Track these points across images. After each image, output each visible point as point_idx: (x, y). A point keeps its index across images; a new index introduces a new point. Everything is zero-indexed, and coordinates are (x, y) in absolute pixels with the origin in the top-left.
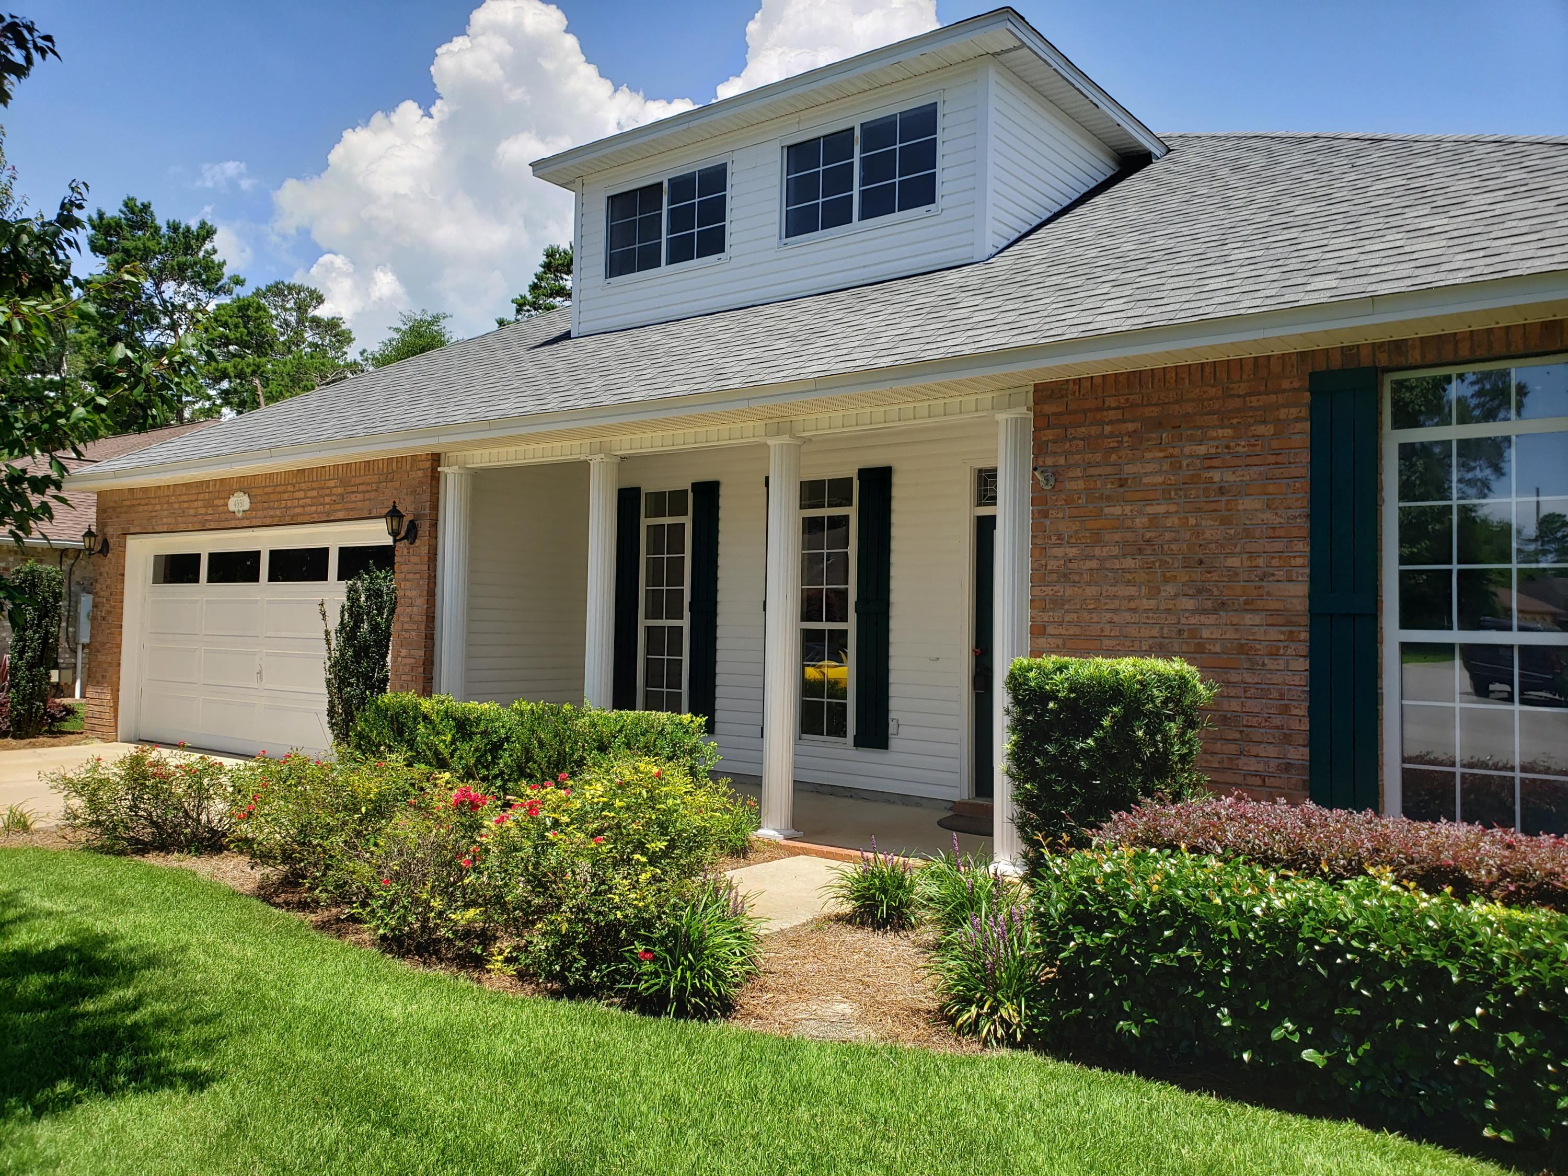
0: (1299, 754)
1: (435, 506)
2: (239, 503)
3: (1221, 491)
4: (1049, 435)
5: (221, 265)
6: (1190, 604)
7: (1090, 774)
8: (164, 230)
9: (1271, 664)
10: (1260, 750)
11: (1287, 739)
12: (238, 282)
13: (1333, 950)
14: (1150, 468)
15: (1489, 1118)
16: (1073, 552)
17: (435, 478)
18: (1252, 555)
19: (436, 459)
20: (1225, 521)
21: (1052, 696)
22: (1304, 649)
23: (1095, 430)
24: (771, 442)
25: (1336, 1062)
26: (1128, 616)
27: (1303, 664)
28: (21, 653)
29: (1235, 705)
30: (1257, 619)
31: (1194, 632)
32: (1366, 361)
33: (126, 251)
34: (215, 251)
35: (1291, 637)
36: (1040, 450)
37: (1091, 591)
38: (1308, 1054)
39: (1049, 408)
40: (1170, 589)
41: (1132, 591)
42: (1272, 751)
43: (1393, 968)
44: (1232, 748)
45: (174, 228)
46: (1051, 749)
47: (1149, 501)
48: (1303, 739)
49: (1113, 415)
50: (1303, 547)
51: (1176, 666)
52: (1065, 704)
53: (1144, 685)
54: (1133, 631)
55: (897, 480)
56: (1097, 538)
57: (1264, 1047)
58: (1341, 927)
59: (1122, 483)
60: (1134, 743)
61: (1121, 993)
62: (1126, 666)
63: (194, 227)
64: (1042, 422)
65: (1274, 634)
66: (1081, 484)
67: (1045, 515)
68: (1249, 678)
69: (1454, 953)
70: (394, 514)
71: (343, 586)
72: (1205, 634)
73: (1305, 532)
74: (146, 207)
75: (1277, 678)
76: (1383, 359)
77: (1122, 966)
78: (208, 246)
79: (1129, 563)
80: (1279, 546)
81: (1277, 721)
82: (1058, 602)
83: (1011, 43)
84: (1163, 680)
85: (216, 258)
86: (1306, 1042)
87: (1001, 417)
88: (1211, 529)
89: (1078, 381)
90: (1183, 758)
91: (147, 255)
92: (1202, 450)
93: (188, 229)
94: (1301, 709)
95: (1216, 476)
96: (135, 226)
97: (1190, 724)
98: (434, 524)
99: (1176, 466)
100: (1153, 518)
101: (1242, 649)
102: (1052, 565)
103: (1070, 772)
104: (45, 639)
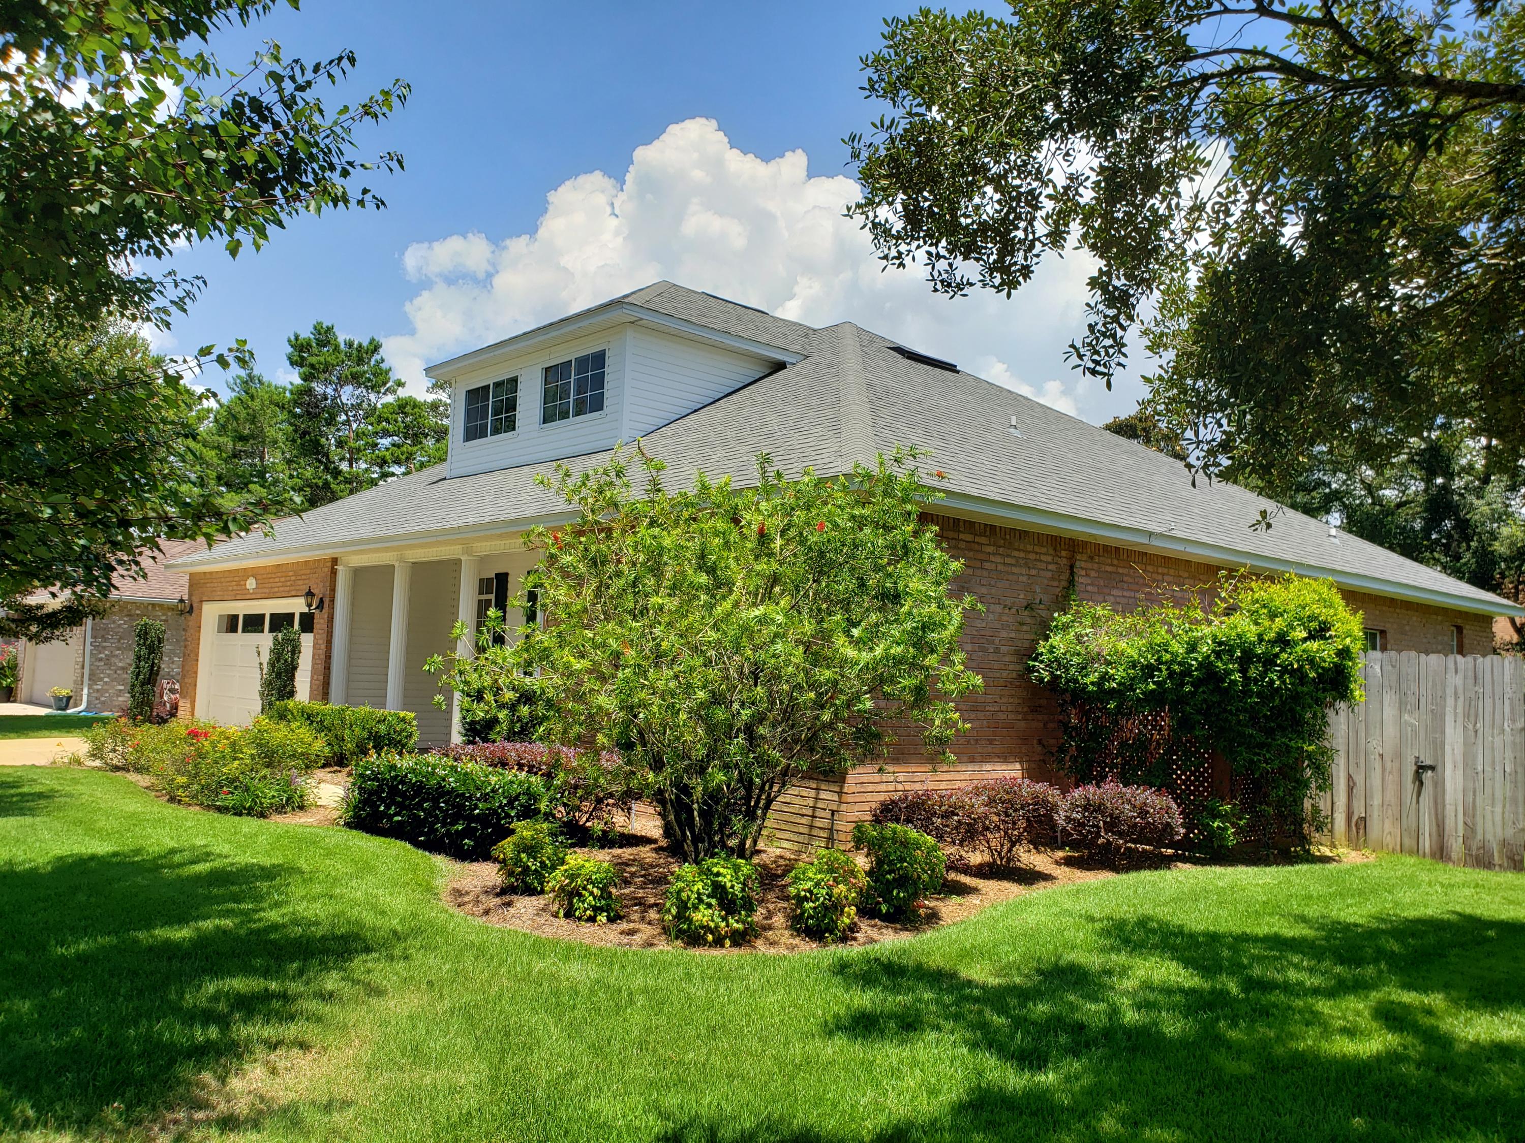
1: (333, 590)
2: (251, 584)
5: (387, 372)
8: (342, 346)
12: (400, 384)
13: (402, 779)
17: (334, 573)
19: (335, 561)
25: (403, 820)
28: (138, 674)
33: (312, 366)
34: (383, 361)
45: (350, 345)
63: (365, 344)
70: (310, 594)
71: (271, 636)
74: (329, 329)
78: (377, 357)
83: (632, 318)
85: (384, 366)
86: (397, 814)
91: (327, 368)
93: (360, 346)
96: (322, 344)
98: (332, 601)
104: (153, 666)
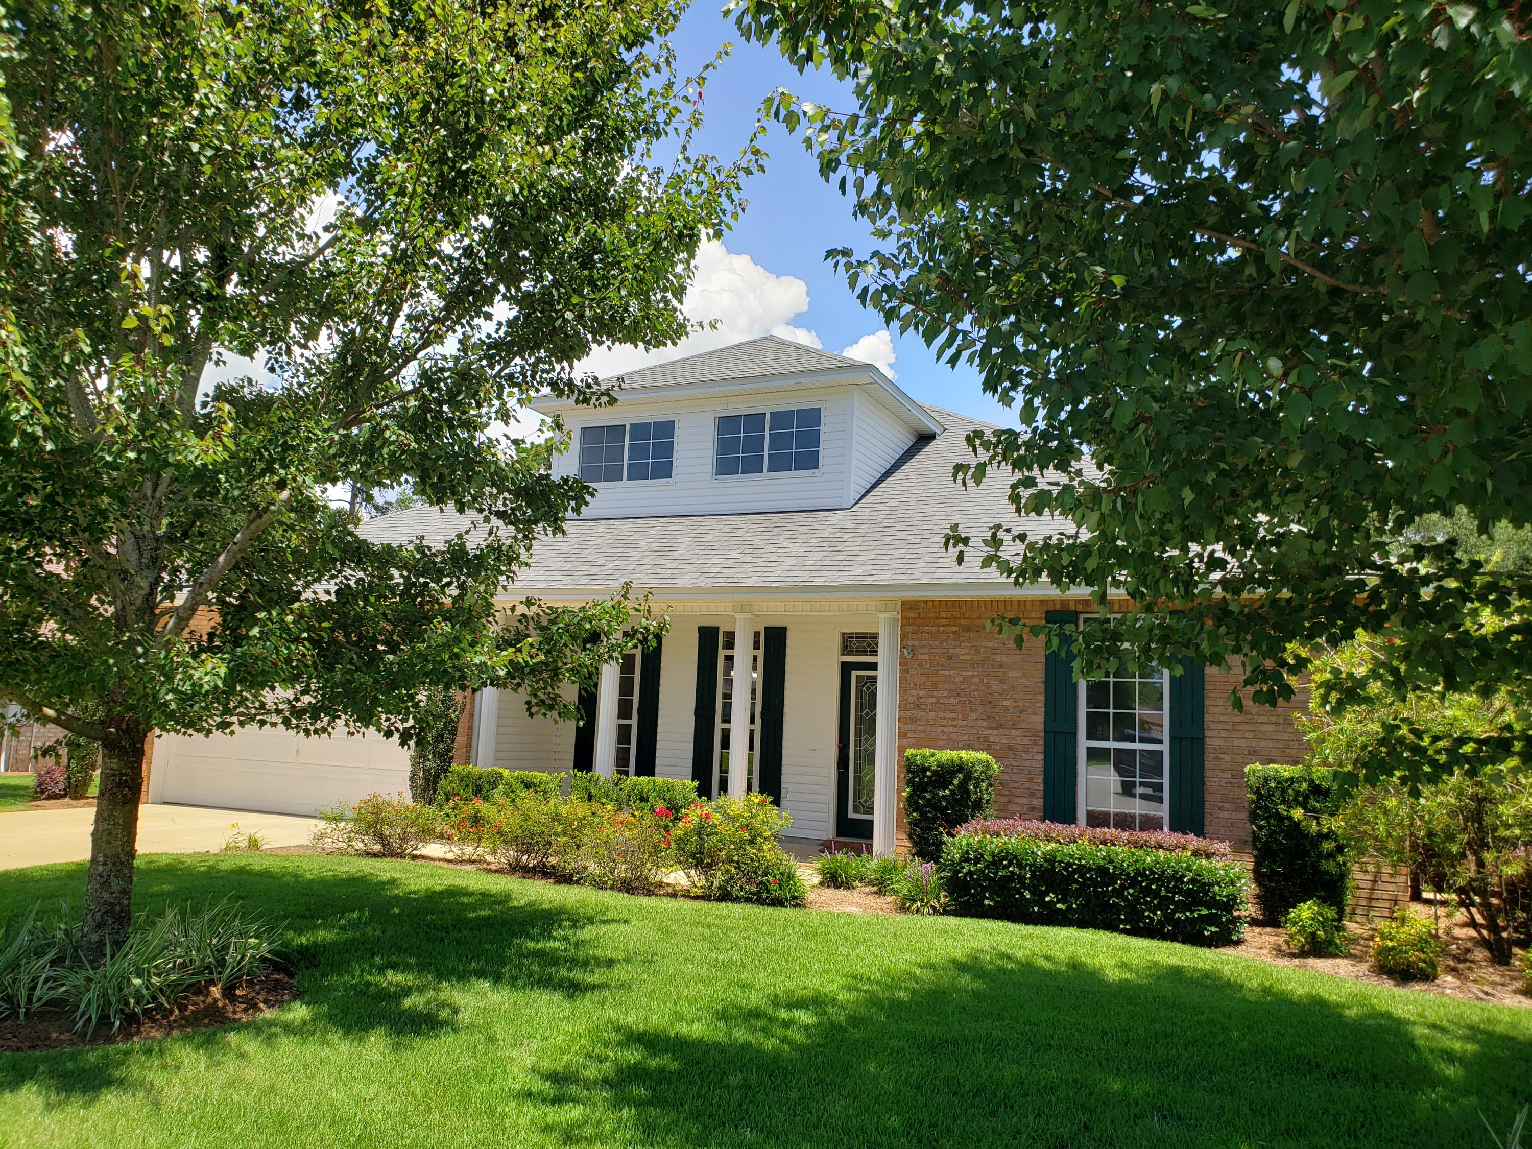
0: (1039, 802)
3: (1001, 666)
4: (909, 629)
6: (984, 724)
7: (946, 808)
9: (1025, 756)
10: (1019, 800)
11: (1032, 794)
13: (1069, 865)
14: (964, 651)
15: (1122, 921)
16: (922, 693)
18: (1016, 700)
20: (1002, 682)
21: (928, 769)
22: (1041, 749)
23: (934, 629)
24: (737, 616)
25: (1070, 908)
26: (951, 729)
27: (1041, 757)
29: (1007, 777)
30: (1017, 733)
31: (986, 739)
32: (1072, 608)
35: (1035, 743)
36: (904, 637)
37: (932, 714)
38: (1059, 906)
39: (911, 615)
40: (974, 716)
41: (954, 715)
42: (1025, 801)
43: (1090, 869)
44: (1005, 799)
46: (928, 795)
47: (963, 669)
48: (1041, 794)
49: (944, 622)
50: (1042, 698)
51: (983, 756)
52: (935, 773)
53: (974, 764)
54: (954, 736)
55: (790, 635)
56: (935, 687)
57: (1043, 905)
58: (1071, 856)
59: (949, 658)
60: (968, 792)
61: (985, 889)
62: (964, 754)
64: (906, 622)
65: (1026, 741)
66: (927, 657)
67: (907, 671)
68: (1014, 763)
69: (1111, 862)
72: (992, 739)
73: (1042, 690)
75: (1027, 763)
76: (1080, 608)
77: (987, 878)
79: (952, 700)
80: (1030, 696)
81: (1027, 785)
82: (913, 720)
83: (870, 380)
84: (980, 762)
86: (1059, 901)
87: (882, 616)
88: (995, 686)
89: (926, 602)
90: (988, 801)
92: (991, 644)
94: (1040, 780)
95: (998, 658)
97: (990, 785)
99: (978, 652)
100: (965, 678)
101: (1011, 748)
102: (911, 699)
103: (936, 807)
